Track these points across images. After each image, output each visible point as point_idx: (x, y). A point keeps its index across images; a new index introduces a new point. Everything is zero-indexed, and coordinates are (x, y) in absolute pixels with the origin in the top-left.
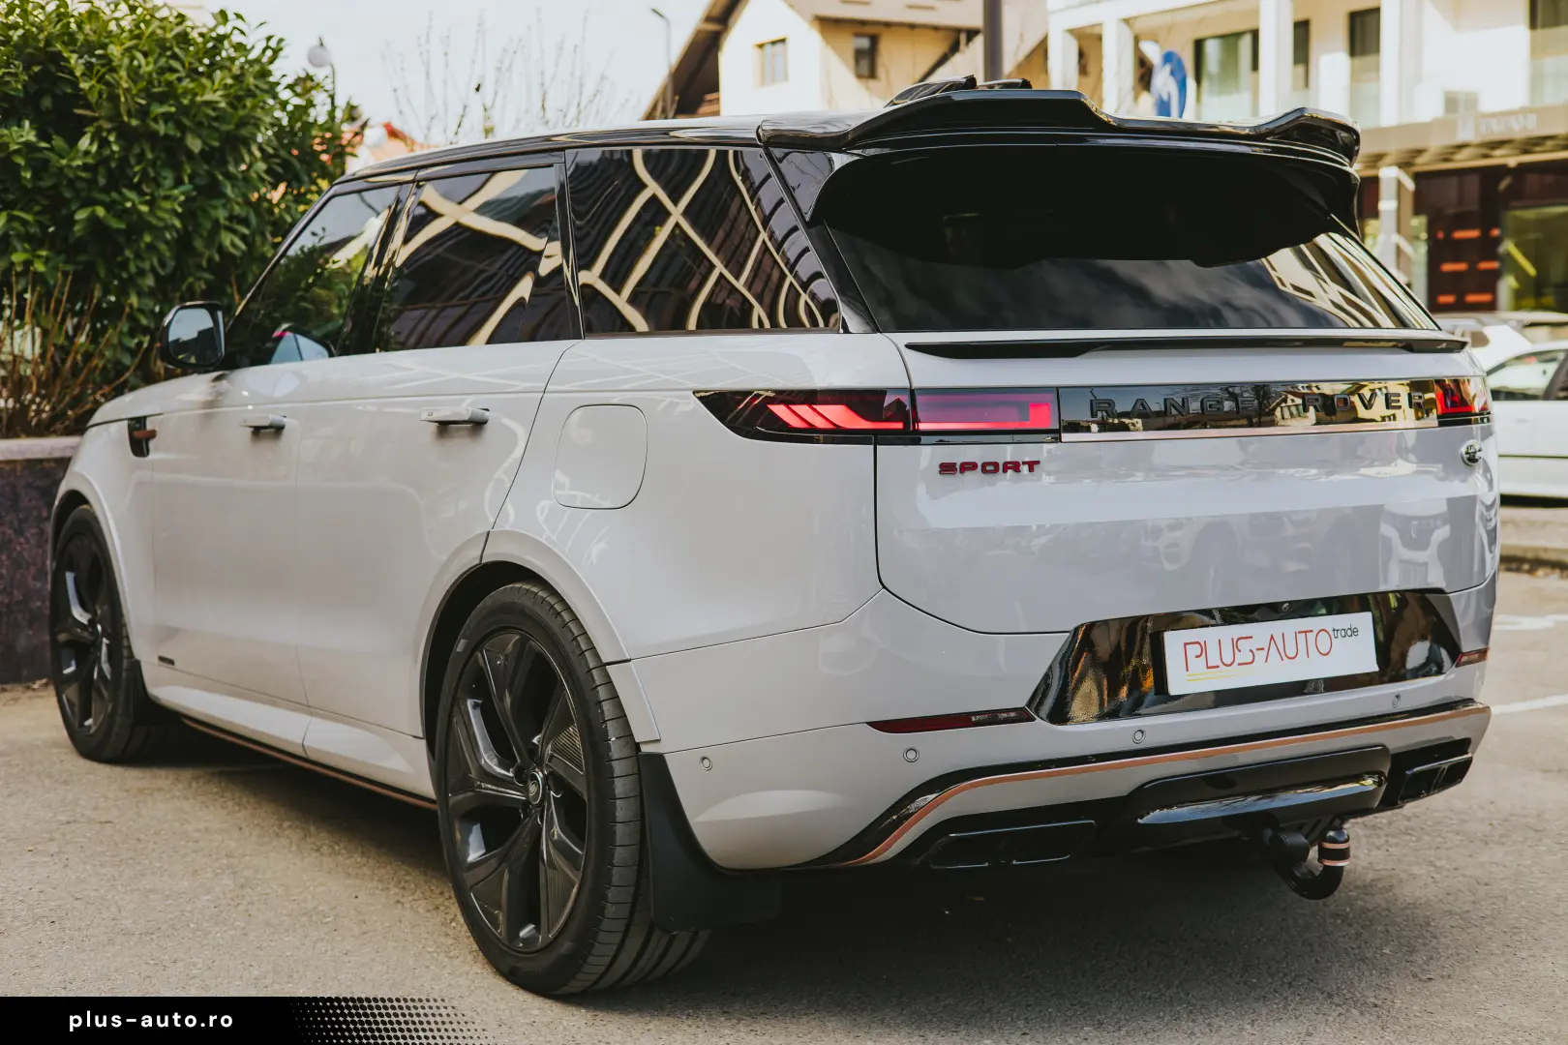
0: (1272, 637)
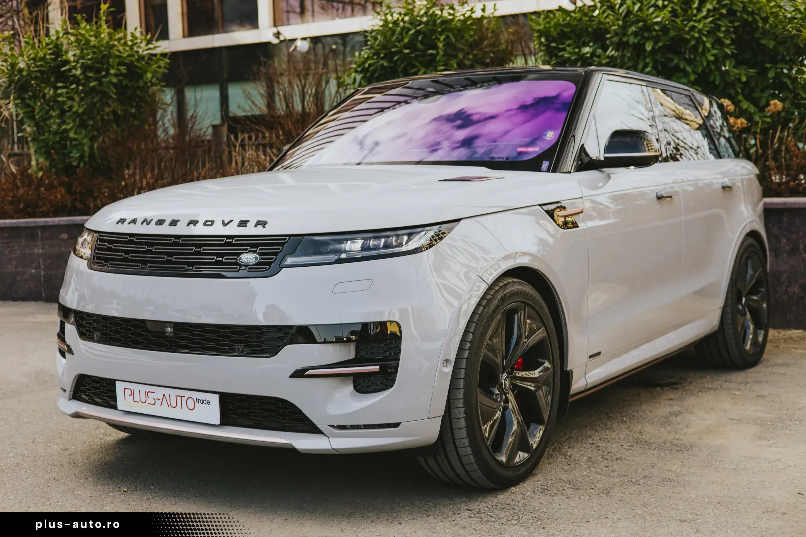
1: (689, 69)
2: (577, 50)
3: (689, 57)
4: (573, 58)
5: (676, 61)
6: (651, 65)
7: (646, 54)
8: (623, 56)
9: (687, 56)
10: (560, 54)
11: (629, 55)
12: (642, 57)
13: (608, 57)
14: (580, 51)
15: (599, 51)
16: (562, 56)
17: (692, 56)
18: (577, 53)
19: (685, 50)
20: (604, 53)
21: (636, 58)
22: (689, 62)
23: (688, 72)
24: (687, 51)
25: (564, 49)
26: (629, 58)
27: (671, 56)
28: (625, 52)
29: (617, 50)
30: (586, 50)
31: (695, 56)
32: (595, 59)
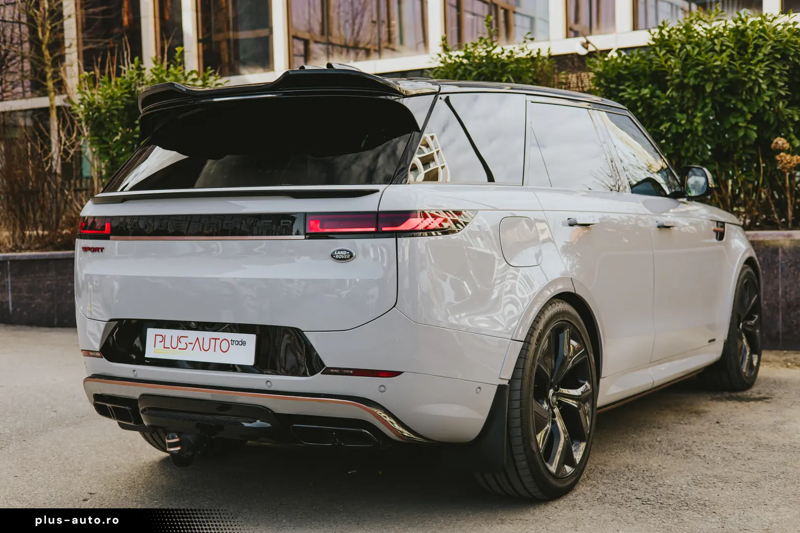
0: (198, 339)
1: (745, 109)
2: (636, 91)
3: (746, 98)
4: (633, 98)
5: (733, 102)
6: (710, 105)
7: (706, 95)
8: (683, 98)
9: (744, 97)
10: (621, 94)
11: (689, 96)
12: (701, 98)
13: (668, 98)
14: (640, 92)
15: (658, 92)
16: (622, 96)
17: (748, 98)
18: (637, 94)
19: (742, 92)
20: (664, 94)
21: (695, 98)
22: (745, 102)
23: (745, 112)
24: (744, 93)
25: (624, 90)
26: (689, 99)
27: (729, 97)
28: (685, 93)
29: (677, 91)
30: (645, 91)
31: (751, 97)
32: (654, 99)
